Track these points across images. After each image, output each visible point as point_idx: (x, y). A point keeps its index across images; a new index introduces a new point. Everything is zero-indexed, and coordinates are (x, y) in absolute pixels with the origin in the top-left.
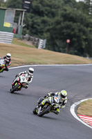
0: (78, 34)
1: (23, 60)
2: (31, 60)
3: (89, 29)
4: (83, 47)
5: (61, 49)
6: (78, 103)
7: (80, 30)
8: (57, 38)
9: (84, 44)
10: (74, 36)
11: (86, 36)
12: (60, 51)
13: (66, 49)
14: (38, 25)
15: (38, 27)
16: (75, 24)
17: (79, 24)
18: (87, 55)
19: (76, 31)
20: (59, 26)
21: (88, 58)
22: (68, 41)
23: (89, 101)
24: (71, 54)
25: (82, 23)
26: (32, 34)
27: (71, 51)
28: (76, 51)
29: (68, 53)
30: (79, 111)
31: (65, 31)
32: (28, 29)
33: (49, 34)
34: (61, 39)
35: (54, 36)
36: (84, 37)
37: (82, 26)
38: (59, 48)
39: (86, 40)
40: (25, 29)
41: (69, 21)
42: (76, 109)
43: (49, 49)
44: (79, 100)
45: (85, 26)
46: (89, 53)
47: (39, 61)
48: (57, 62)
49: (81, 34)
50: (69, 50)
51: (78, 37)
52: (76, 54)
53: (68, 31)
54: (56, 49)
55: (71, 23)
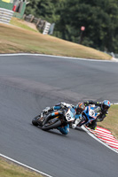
0: (96, 21)
1: (22, 46)
2: (32, 47)
3: (111, 16)
4: (102, 38)
5: (73, 38)
7: (99, 16)
8: (68, 23)
9: (103, 35)
10: (91, 22)
11: (106, 24)
12: (71, 40)
13: (79, 38)
14: (47, 5)
15: (46, 7)
16: (94, 8)
17: (99, 8)
18: (106, 49)
19: (95, 17)
20: (72, 9)
21: (105, 53)
22: (83, 28)
24: (85, 45)
25: (103, 7)
26: (38, 14)
27: (86, 41)
28: (92, 42)
29: (81, 43)
31: (80, 15)
32: (33, 7)
33: (59, 16)
34: (73, 25)
35: (65, 20)
36: (103, 25)
37: (102, 12)
38: (70, 36)
39: (105, 29)
40: (29, 8)
41: (87, 3)
43: (57, 36)
45: (106, 11)
47: (43, 50)
48: (65, 53)
49: (100, 21)
51: (96, 24)
52: (91, 46)
53: (84, 15)
55: (88, 6)
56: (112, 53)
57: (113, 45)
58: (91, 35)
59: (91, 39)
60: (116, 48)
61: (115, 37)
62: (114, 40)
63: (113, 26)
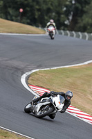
0: (31, 4)
4: (36, 17)
5: (14, 18)
6: (29, 73)
8: (10, 7)
9: (37, 14)
10: (28, 5)
11: (40, 6)
12: (12, 20)
13: (19, 18)
18: (40, 25)
21: (40, 28)
22: (21, 10)
23: (40, 72)
24: (24, 23)
27: (24, 20)
28: (29, 21)
29: (20, 22)
30: (29, 81)
33: (2, 2)
34: (14, 8)
35: (7, 5)
36: (37, 7)
38: (11, 16)
39: (39, 10)
42: (27, 79)
44: (30, 70)
46: (41, 24)
48: (10, 31)
49: (35, 4)
50: (21, 19)
51: (32, 7)
52: (28, 24)
54: (9, 17)
58: (28, 15)
59: (28, 18)
61: (47, 15)
62: (46, 18)
63: (45, 7)
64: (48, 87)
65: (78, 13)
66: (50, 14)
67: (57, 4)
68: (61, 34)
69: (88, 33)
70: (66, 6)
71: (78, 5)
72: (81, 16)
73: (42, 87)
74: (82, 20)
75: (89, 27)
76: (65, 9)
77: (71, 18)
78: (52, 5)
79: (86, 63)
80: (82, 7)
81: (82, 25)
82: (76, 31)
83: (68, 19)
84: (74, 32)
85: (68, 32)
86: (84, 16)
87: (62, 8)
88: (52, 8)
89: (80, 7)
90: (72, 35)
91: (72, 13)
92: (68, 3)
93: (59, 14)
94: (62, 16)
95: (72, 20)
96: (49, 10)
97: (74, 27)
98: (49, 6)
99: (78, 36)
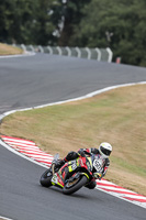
56: (23, 46)
57: (23, 35)
60: (26, 38)
61: (23, 24)
62: (22, 28)
63: (19, 12)
64: (32, 138)
65: (73, 17)
66: (28, 22)
67: (38, 5)
68: (48, 52)
69: (90, 47)
70: (54, 8)
71: (72, 5)
72: (78, 22)
73: (21, 138)
74: (80, 28)
75: (91, 39)
76: (51, 12)
77: (61, 26)
78: (30, 7)
79: (90, 95)
80: (79, 8)
81: (80, 36)
82: (70, 46)
83: (58, 28)
84: (68, 48)
85: (58, 48)
86: (83, 22)
87: (47, 12)
88: (30, 12)
89: (75, 8)
90: (66, 54)
91: (63, 18)
92: (55, 3)
93: (42, 21)
94: (48, 24)
95: (64, 29)
96: (26, 17)
97: (68, 40)
98: (27, 9)
99: (76, 54)
